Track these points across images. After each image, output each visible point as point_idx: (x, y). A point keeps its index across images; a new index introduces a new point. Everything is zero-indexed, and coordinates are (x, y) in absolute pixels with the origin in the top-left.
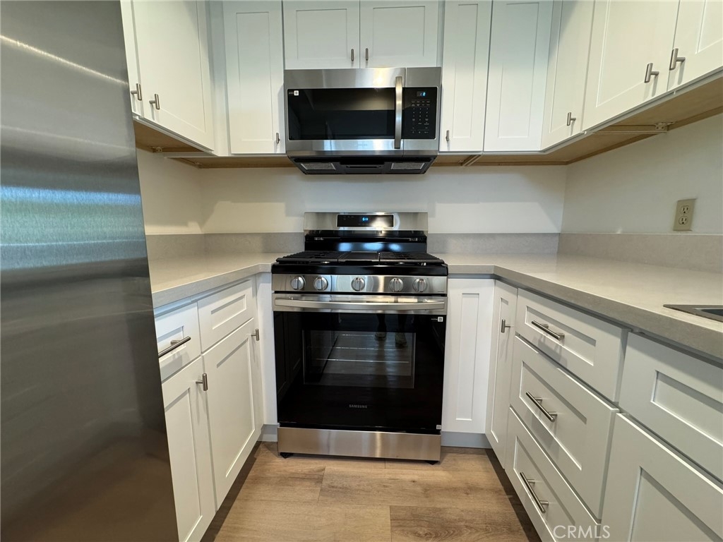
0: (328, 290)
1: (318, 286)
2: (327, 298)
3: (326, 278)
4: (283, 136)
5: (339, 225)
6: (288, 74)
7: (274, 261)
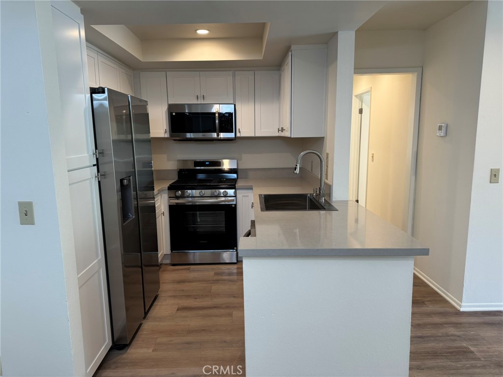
0: (190, 196)
1: (187, 194)
2: (190, 199)
3: (189, 191)
4: (168, 130)
5: (195, 166)
6: (171, 107)
7: (168, 185)
